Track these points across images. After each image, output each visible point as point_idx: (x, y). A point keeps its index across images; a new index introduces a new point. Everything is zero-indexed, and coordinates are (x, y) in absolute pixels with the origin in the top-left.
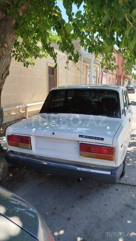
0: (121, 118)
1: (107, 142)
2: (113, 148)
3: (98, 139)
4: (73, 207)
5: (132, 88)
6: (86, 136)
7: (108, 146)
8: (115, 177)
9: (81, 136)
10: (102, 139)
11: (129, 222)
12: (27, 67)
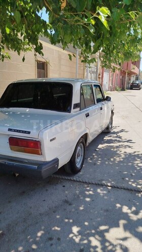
0: (70, 112)
1: (33, 135)
2: (39, 141)
3: (25, 132)
4: (10, 202)
5: (138, 84)
6: (15, 130)
7: (34, 139)
8: (41, 172)
9: (10, 130)
10: (29, 133)
11: (58, 217)
12: (3, 61)
